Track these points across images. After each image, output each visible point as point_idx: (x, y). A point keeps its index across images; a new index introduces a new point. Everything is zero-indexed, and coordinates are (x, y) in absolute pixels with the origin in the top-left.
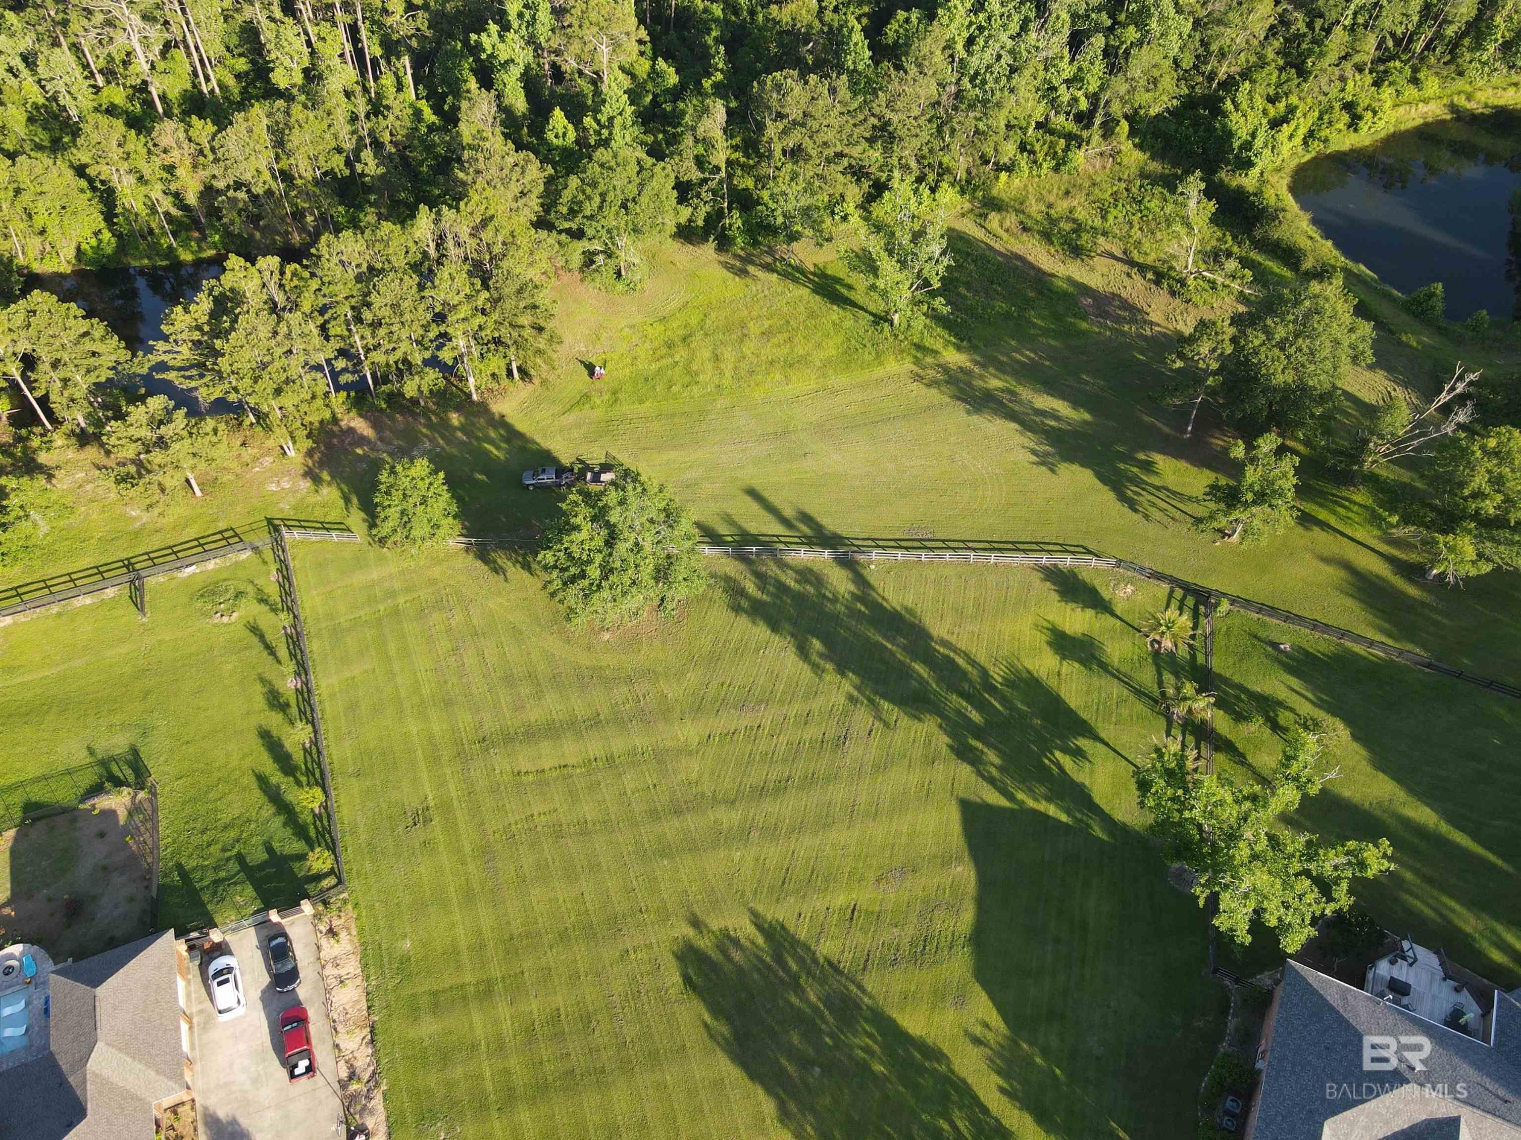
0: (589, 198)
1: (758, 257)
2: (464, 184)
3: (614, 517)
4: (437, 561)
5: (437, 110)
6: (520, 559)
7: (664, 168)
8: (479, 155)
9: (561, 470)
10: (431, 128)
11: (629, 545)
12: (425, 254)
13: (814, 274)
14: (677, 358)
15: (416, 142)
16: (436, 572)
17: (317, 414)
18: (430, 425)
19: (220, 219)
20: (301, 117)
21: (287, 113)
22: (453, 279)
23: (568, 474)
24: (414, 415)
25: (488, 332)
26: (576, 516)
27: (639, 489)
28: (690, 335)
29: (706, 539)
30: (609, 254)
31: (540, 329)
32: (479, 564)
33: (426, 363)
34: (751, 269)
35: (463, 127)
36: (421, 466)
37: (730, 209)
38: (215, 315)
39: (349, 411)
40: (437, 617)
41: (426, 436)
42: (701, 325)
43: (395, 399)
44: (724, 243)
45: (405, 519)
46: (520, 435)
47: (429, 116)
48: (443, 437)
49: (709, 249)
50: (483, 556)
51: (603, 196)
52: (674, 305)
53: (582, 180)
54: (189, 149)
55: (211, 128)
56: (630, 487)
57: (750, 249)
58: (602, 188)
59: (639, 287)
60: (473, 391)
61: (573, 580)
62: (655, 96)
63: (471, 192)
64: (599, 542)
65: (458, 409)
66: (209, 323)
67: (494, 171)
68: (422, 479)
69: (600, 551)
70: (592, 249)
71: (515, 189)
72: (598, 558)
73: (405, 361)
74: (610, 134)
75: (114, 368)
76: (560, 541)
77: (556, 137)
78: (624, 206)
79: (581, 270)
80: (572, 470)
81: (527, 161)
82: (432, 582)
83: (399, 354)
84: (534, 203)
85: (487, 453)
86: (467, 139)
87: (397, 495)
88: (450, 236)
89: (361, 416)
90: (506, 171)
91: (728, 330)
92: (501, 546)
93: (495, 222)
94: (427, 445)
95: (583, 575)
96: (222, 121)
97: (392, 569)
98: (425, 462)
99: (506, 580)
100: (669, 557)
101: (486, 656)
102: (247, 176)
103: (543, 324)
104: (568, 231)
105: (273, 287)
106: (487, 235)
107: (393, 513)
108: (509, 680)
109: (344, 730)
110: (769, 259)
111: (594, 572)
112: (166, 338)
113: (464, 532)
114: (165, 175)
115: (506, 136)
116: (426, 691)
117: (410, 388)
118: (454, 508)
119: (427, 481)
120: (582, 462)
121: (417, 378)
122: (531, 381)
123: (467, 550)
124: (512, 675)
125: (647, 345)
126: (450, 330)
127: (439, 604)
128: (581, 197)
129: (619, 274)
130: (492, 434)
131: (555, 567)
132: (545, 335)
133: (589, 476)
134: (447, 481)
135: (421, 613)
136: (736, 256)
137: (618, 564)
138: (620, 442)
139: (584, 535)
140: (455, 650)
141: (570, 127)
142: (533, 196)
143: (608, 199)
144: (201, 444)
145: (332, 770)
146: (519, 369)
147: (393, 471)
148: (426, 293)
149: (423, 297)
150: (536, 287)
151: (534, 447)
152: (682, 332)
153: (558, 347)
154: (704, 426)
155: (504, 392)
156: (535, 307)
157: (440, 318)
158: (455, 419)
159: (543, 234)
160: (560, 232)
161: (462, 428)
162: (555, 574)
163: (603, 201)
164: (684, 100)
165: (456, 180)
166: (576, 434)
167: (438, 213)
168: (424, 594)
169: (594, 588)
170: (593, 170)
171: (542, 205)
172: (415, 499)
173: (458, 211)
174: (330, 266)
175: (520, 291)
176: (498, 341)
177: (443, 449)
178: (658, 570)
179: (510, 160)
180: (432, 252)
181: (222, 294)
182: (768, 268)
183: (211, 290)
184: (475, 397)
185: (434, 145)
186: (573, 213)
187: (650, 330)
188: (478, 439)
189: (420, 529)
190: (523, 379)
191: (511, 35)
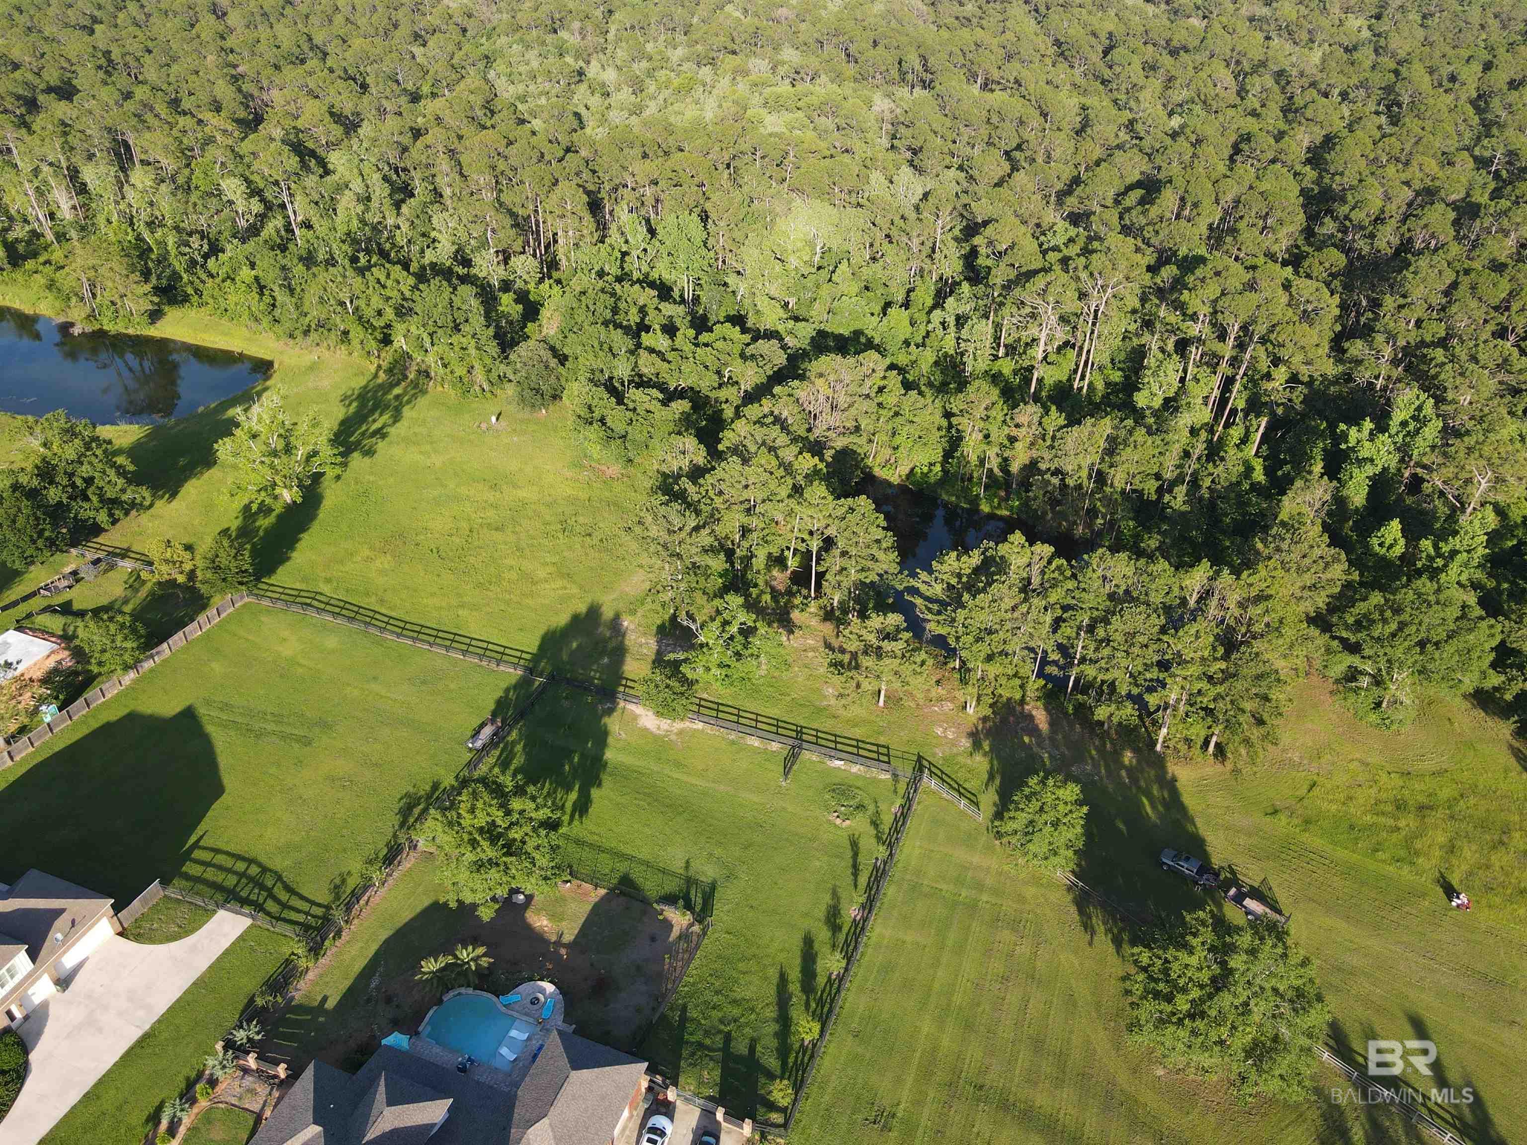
0: (1385, 621)
2: (1258, 553)
3: (1237, 962)
4: (1036, 880)
5: (1269, 471)
6: (1115, 931)
7: (1492, 626)
8: (1288, 536)
9: (1205, 868)
10: (1255, 487)
11: (1237, 1002)
12: (1184, 601)
14: (1402, 823)
15: (1233, 495)
16: (1030, 891)
17: (1009, 691)
18: (1101, 750)
19: (1027, 491)
20: (1140, 440)
21: (1131, 432)
22: (1197, 637)
23: (1211, 877)
24: (1092, 731)
25: (1205, 700)
26: (1195, 935)
27: (1279, 950)
28: (1431, 808)
29: (1332, 1042)
30: (1378, 681)
31: (1260, 722)
32: (1073, 909)
33: (1129, 696)
35: (1286, 501)
36: (1071, 792)
38: (977, 571)
39: (1038, 699)
40: (1006, 935)
41: (1092, 758)
42: (1451, 803)
43: (1083, 712)
45: (1030, 829)
46: (1182, 808)
47: (1259, 475)
48: (1107, 767)
49: (1505, 727)
50: (1082, 902)
51: (1402, 626)
52: (1429, 765)
53: (1387, 601)
54: (1035, 430)
55: (1062, 421)
56: (1269, 942)
58: (1405, 617)
59: (1394, 727)
60: (1161, 740)
61: (1157, 995)
63: (1260, 566)
64: (1205, 976)
65: (1136, 750)
66: (969, 576)
67: (1295, 556)
68: (1066, 803)
69: (1202, 987)
70: (1361, 667)
71: (1308, 579)
72: (1195, 993)
73: (1112, 685)
74: (1445, 566)
75: (880, 575)
76: (1165, 949)
77: (1381, 545)
78: (1422, 644)
79: (1337, 681)
80: (1217, 875)
81: (1336, 560)
82: (1022, 899)
83: (1108, 677)
84: (1321, 600)
85: (1140, 805)
86: (1283, 516)
87: (1035, 805)
88: (1216, 597)
89: (1046, 709)
90: (1307, 561)
91: (1484, 825)
92: (1103, 906)
93: (1270, 604)
94: (1089, 768)
95: (1169, 998)
96: (1073, 421)
97: (993, 863)
98: (1077, 789)
99: (1090, 944)
100: (1276, 1039)
101: (1030, 1006)
102: (1069, 468)
103: (1266, 717)
104: (1343, 641)
105: (1036, 569)
106: (1254, 611)
107: (1022, 818)
108: (1038, 1045)
109: (869, 985)
111: (1182, 1004)
112: (931, 572)
113: (1077, 869)
114: (1006, 442)
115: (1326, 527)
116: (957, 999)
117: (1102, 713)
118: (1080, 844)
119: (1069, 807)
120: (1233, 872)
121: (1114, 706)
122: (1223, 762)
123: (1069, 889)
124: (1043, 1042)
125: (1373, 791)
126: (1169, 681)
127: (1015, 924)
128: (1376, 616)
129: (1378, 705)
130: (1155, 791)
131: (1145, 969)
132: (1262, 730)
133: (1233, 891)
134: (1088, 817)
135: (996, 921)
137: (1213, 1013)
138: (1285, 876)
139: (1194, 961)
140: (1005, 979)
141: (1402, 542)
142: (1323, 594)
143: (1407, 631)
144: (907, 669)
145: (838, 1015)
146: (1217, 745)
147: (1043, 782)
148: (1165, 638)
149: (1159, 640)
150: (1279, 680)
151: (1191, 828)
152: (1422, 799)
153: (1270, 747)
154: (1396, 916)
155: (1189, 759)
156: (1266, 699)
157: (1164, 665)
158: (1128, 757)
159: (1314, 632)
160: (1334, 638)
161: (1129, 770)
162: (1141, 977)
163: (1400, 630)
165: (1253, 548)
166: (1242, 840)
167: (1218, 573)
168: (1009, 906)
169: (1174, 1020)
170: (1407, 596)
171: (1328, 604)
172: (1049, 817)
173: (1238, 578)
174: (1092, 577)
175: (1259, 677)
176: (1209, 712)
177: (1101, 778)
178: (1256, 1043)
179: (1317, 552)
180: (1192, 602)
181: (993, 558)
183: (986, 550)
184: (1158, 747)
185: (1248, 503)
186: (1358, 625)
187: (1384, 777)
188: (1139, 788)
189: (1038, 846)
190: (1215, 755)
191: (1383, 438)
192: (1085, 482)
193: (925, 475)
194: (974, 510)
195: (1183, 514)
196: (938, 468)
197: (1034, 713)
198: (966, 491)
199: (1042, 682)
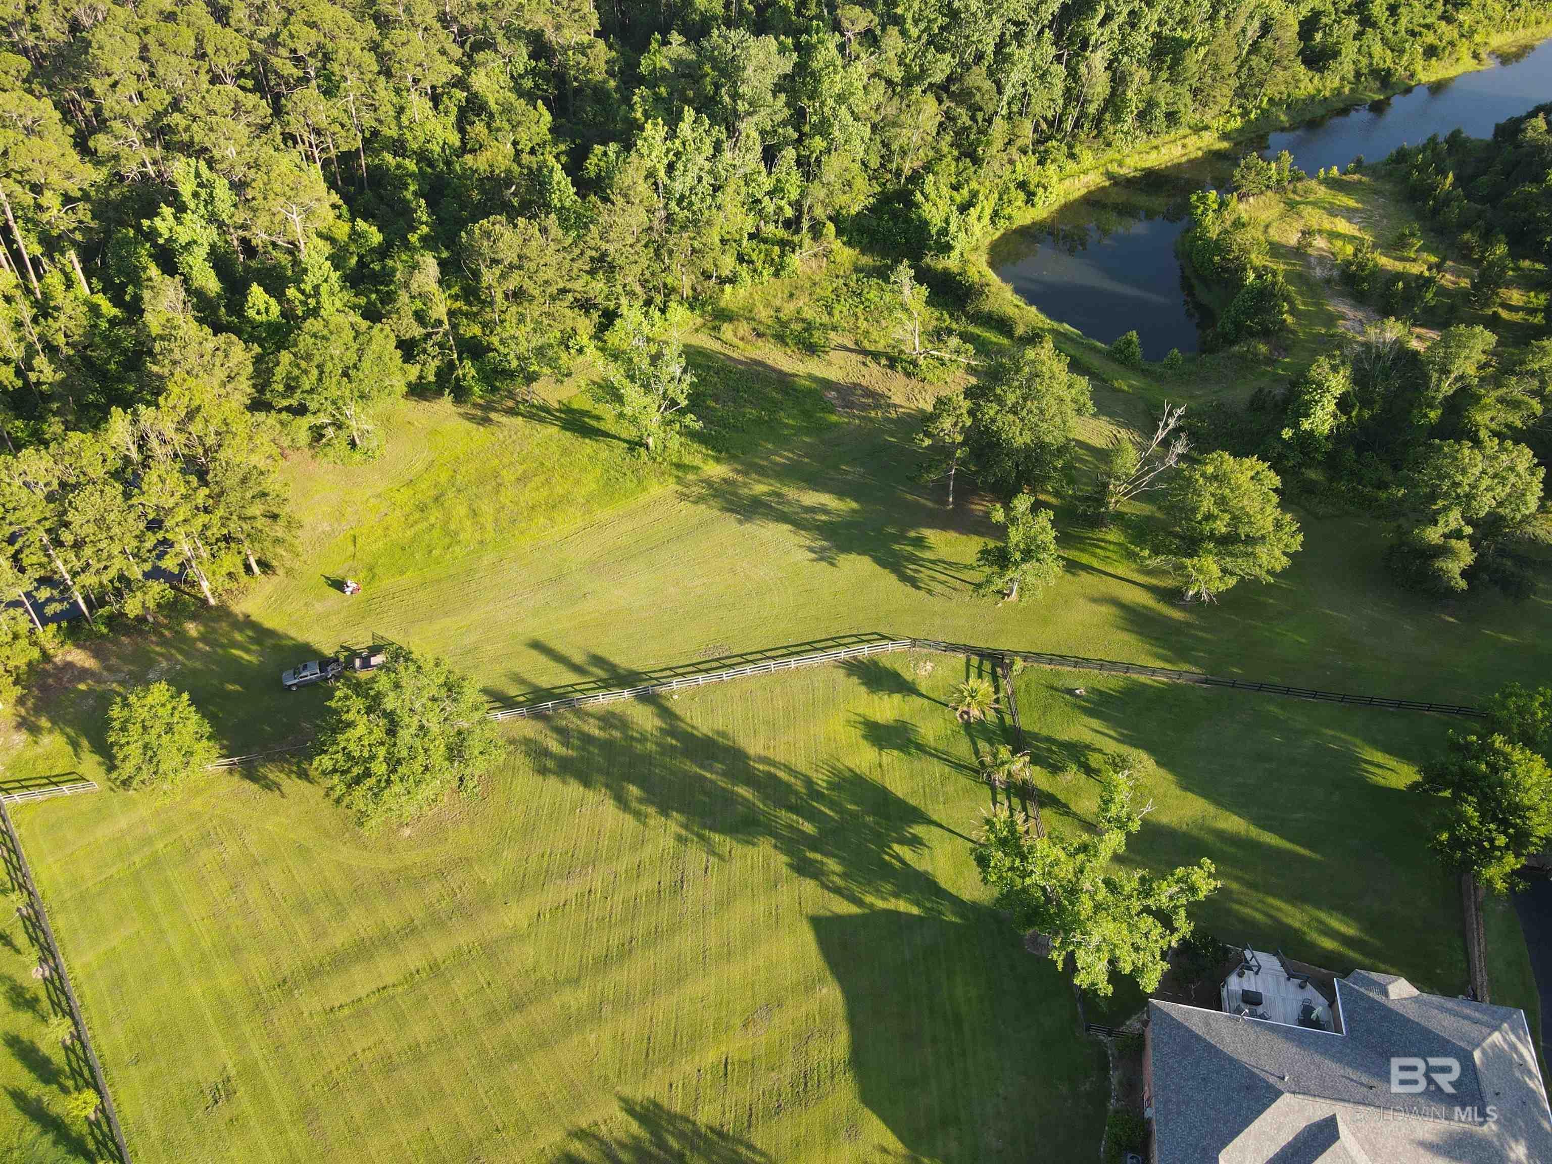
1: (500, 402)
2: (161, 377)
3: (389, 704)
4: (197, 791)
5: (117, 301)
6: (295, 768)
7: (382, 330)
8: (172, 345)
9: (325, 663)
10: (113, 322)
11: (413, 730)
12: (127, 460)
13: (560, 411)
14: (432, 520)
15: (97, 339)
16: (197, 804)
17: (23, 656)
18: (164, 642)
22: (163, 481)
23: (334, 665)
24: (141, 633)
25: (215, 530)
26: (348, 712)
27: (412, 668)
28: (442, 495)
29: (497, 704)
30: (339, 426)
31: (275, 517)
32: (247, 784)
33: (147, 575)
34: (493, 416)
35: (148, 317)
36: (160, 692)
37: (460, 359)
39: (62, 644)
40: (206, 855)
41: (162, 655)
42: (452, 481)
43: (116, 621)
44: (460, 394)
45: (150, 753)
46: (271, 633)
47: (108, 309)
48: (181, 651)
49: (446, 402)
50: (250, 773)
51: (320, 367)
52: (419, 466)
53: (295, 355)
56: (401, 668)
57: (489, 396)
59: (377, 454)
60: (209, 594)
61: (358, 781)
62: (361, 257)
63: (170, 386)
64: (379, 734)
65: (194, 617)
67: (193, 359)
68: (163, 705)
69: (382, 744)
70: (318, 423)
71: (220, 374)
72: (382, 752)
73: (122, 578)
74: (318, 303)
76: (335, 743)
77: (258, 313)
78: (345, 374)
79: (311, 446)
80: (336, 660)
81: (230, 343)
82: (193, 816)
83: (113, 573)
84: (245, 385)
85: (236, 660)
86: (155, 329)
87: (135, 730)
88: (152, 436)
89: (78, 647)
90: (207, 357)
91: (481, 481)
92: (270, 759)
93: (203, 413)
94: (164, 664)
95: (367, 774)
97: (144, 812)
98: (164, 686)
99: (283, 796)
100: (459, 733)
101: (272, 885)
103: (276, 510)
104: (288, 409)
106: (196, 427)
107: (134, 750)
108: (304, 907)
109: (112, 1013)
110: (511, 404)
111: (379, 768)
113: (224, 752)
115: (200, 321)
116: (206, 944)
117: (132, 607)
118: (207, 729)
119: (169, 707)
120: (347, 649)
121: (138, 594)
122: (274, 573)
123: (231, 772)
124: (306, 900)
125: (398, 513)
126: (169, 536)
127: (207, 839)
128: (296, 372)
129: (353, 444)
130: (238, 637)
131: (335, 771)
132: (282, 522)
133: (358, 662)
134: (193, 701)
135: (187, 853)
136: (475, 405)
137: (404, 753)
138: (386, 620)
139: (361, 730)
140: (234, 888)
141: (273, 301)
142: (242, 379)
143: (327, 370)
145: (104, 1064)
146: (259, 562)
147: (126, 704)
148: (134, 501)
149: (131, 506)
150: (262, 473)
151: (289, 643)
152: (433, 493)
153: (299, 532)
154: (474, 585)
155: (245, 591)
156: (264, 495)
157: (155, 525)
158: (192, 629)
159: (261, 416)
160: (280, 411)
161: (203, 638)
162: (336, 778)
163: (322, 373)
164: (392, 258)
165: (150, 374)
166: (334, 620)
167: (135, 413)
168: (188, 832)
169: (383, 784)
170: (305, 342)
171: (254, 386)
172: (159, 727)
173: (158, 407)
175: (244, 481)
176: (228, 539)
177: (183, 664)
178: (450, 749)
179: (210, 346)
180: (135, 455)
182: (512, 412)
184: (212, 602)
185: (119, 340)
186: (290, 389)
187: (398, 496)
188: (222, 646)
189: (169, 760)
190: (264, 572)
195: (62, 383)
197: (68, 658)
199: (52, 626)
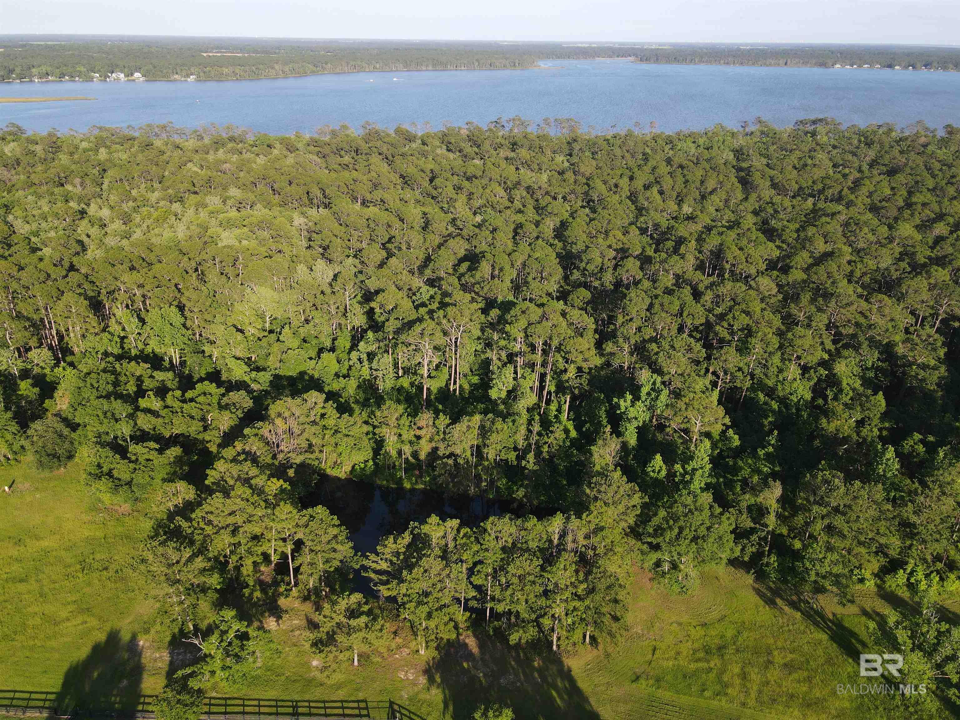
0: (670, 528)
1: (785, 591)
8: (603, 481)
10: (573, 443)
13: (830, 621)
14: (712, 665)
18: (517, 659)
20: (499, 427)
21: (493, 423)
28: (725, 647)
31: (616, 619)
34: (779, 601)
35: (596, 458)
37: (770, 552)
38: (409, 546)
39: (468, 628)
42: (735, 638)
44: (761, 576)
47: (573, 434)
49: (749, 579)
51: (681, 529)
52: (715, 615)
54: (432, 430)
55: (448, 421)
57: (779, 585)
58: (681, 523)
63: (592, 507)
65: (541, 654)
66: (404, 553)
70: (662, 558)
74: (692, 479)
79: (651, 570)
81: (634, 491)
84: (631, 520)
86: (596, 465)
88: (570, 534)
91: (756, 652)
96: (455, 420)
102: (458, 451)
104: (650, 544)
105: (450, 537)
110: (794, 598)
112: (377, 554)
115: (623, 470)
121: (521, 631)
122: (596, 647)
125: (689, 645)
130: (559, 683)
136: (770, 589)
141: (664, 467)
142: (632, 515)
143: (685, 533)
146: (591, 637)
147: (485, 714)
148: (545, 574)
150: (621, 586)
152: (718, 642)
155: (576, 653)
158: (536, 660)
159: (632, 542)
160: (644, 543)
161: (540, 671)
167: (568, 519)
170: (677, 508)
171: (636, 521)
173: (581, 519)
174: (489, 541)
179: (622, 489)
180: (556, 541)
181: (419, 534)
182: (794, 605)
183: (413, 529)
184: (555, 648)
187: (693, 632)
188: (548, 683)
190: (591, 644)
191: (639, 403)
192: (470, 458)
193: (363, 469)
194: (401, 488)
195: (535, 471)
196: (371, 463)
197: (467, 641)
198: (393, 476)
199: (468, 614)
